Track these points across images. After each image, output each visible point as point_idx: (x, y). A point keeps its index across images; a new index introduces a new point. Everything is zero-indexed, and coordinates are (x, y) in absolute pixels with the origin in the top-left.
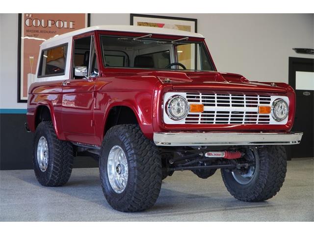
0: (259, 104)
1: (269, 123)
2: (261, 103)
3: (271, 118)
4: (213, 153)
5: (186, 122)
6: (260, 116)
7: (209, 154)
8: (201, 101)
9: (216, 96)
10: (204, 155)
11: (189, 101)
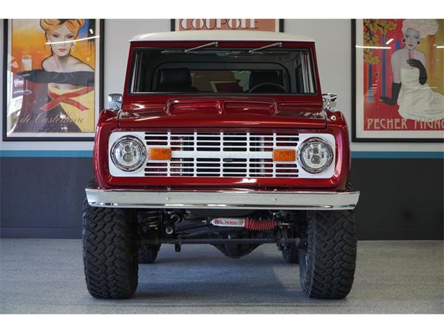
0: (275, 147)
1: (297, 176)
2: (278, 144)
3: (299, 167)
4: (223, 220)
5: (146, 174)
6: (277, 166)
7: (217, 222)
8: (169, 144)
9: (195, 135)
10: (208, 222)
11: (148, 143)
